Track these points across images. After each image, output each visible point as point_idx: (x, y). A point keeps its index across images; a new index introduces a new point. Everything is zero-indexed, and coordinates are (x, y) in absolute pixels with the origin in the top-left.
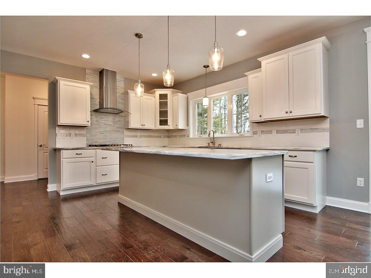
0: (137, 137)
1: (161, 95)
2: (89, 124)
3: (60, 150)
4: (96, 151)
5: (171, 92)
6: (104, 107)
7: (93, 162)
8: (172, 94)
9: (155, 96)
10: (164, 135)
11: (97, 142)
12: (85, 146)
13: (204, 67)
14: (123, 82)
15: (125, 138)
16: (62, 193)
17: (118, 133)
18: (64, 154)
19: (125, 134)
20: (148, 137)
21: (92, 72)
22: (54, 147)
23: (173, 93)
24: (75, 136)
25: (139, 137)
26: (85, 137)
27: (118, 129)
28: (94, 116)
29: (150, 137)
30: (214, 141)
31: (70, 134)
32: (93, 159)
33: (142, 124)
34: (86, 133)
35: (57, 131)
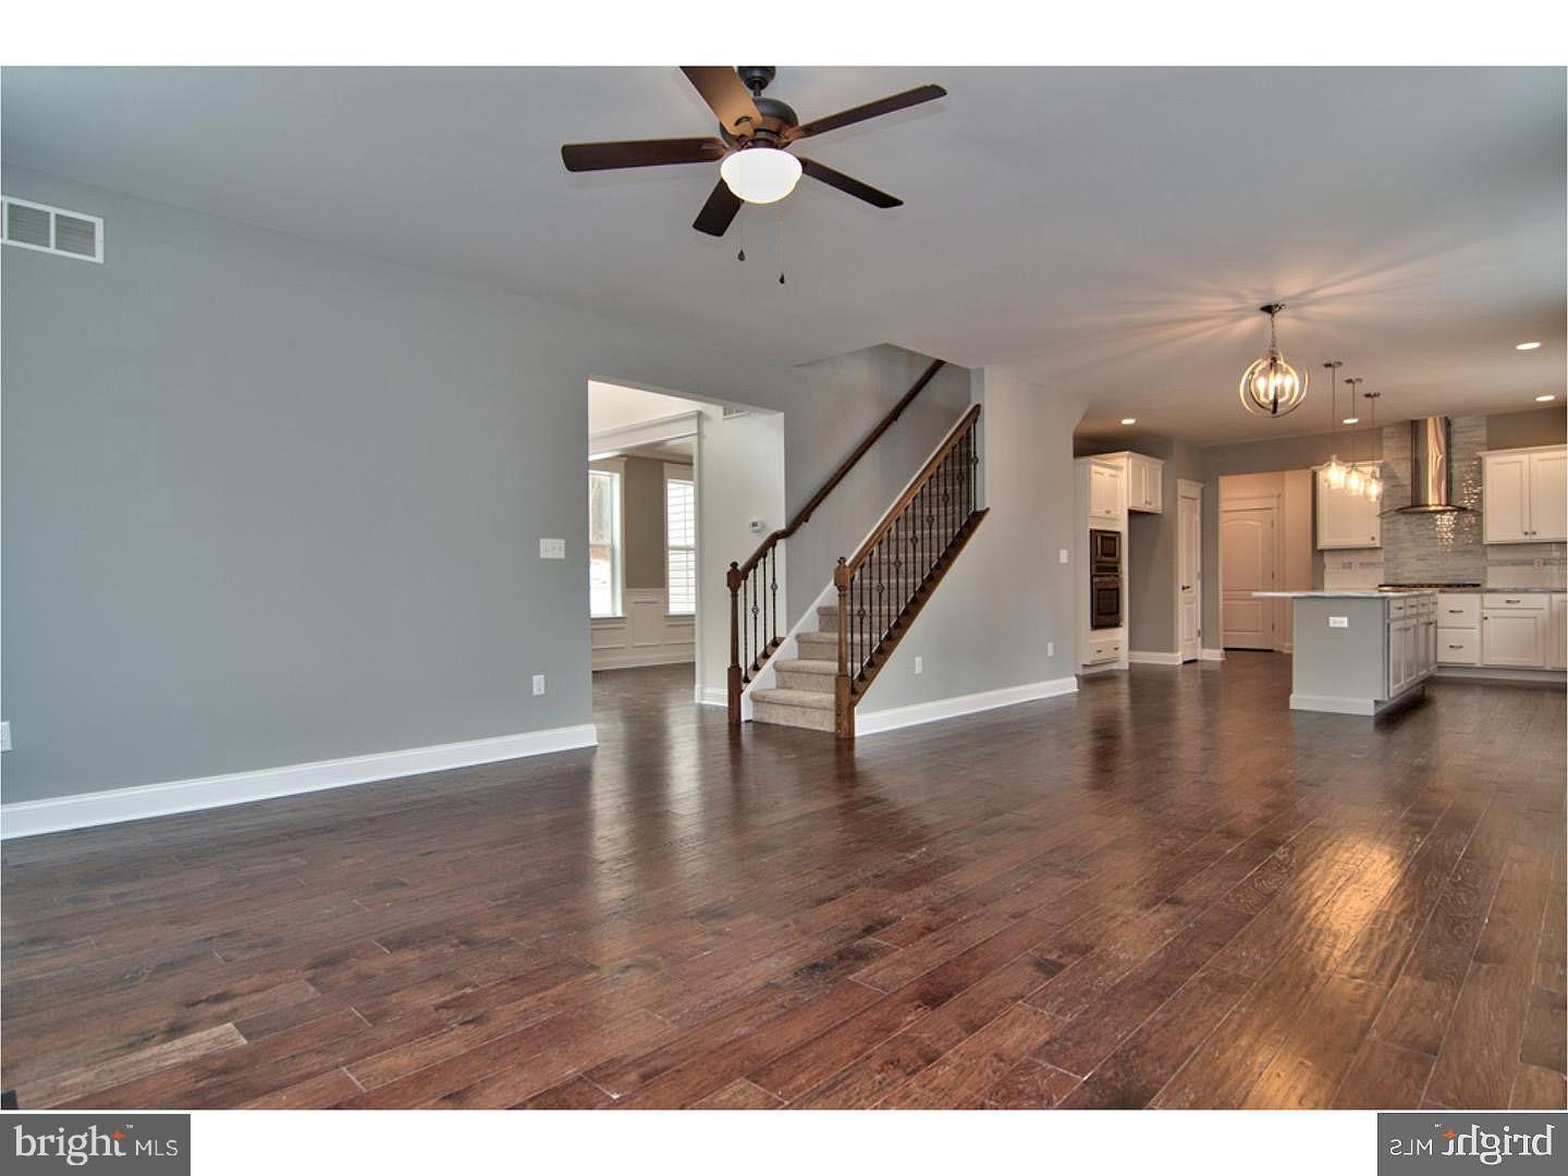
11: (1411, 578)
14: (1485, 427)
17: (1468, 556)
19: (1489, 558)
21: (1398, 432)
24: (1360, 567)
26: (1381, 566)
27: (1468, 547)
28: (1403, 522)
31: (1350, 563)
33: (1530, 529)
34: (1382, 558)
35: (1326, 562)
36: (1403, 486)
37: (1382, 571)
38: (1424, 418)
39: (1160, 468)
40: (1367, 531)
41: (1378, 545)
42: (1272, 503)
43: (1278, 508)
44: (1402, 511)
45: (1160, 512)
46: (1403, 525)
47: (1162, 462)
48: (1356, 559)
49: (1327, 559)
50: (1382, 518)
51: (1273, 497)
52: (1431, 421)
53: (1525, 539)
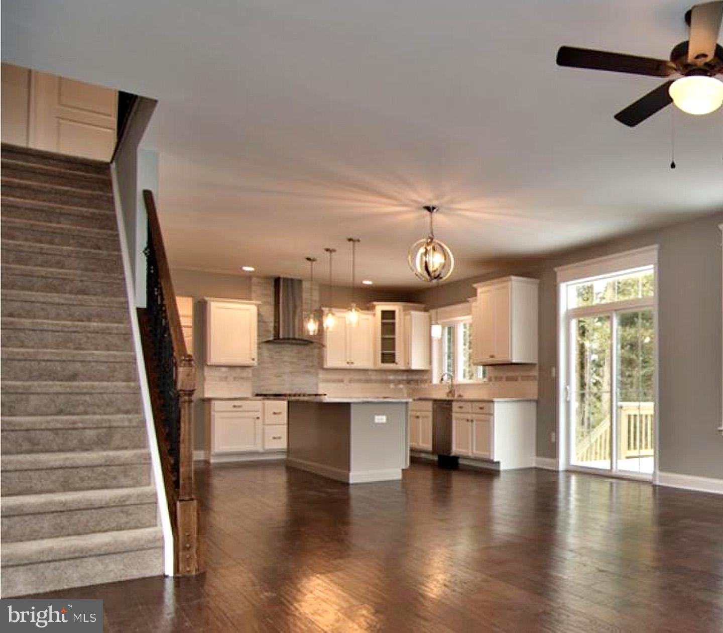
0: (344, 382)
1: (384, 312)
2: (255, 363)
3: (209, 400)
6: (281, 336)
7: (258, 418)
8: (403, 311)
9: (375, 313)
11: (270, 390)
12: (249, 395)
15: (320, 383)
16: (212, 461)
18: (217, 406)
19: (320, 377)
21: (262, 281)
22: (201, 396)
23: (405, 309)
24: (233, 380)
25: (348, 382)
26: (251, 381)
27: (306, 369)
30: (453, 390)
31: (226, 377)
32: (259, 414)
33: (348, 360)
34: (250, 375)
35: (206, 374)
37: (249, 384)
53: (348, 366)
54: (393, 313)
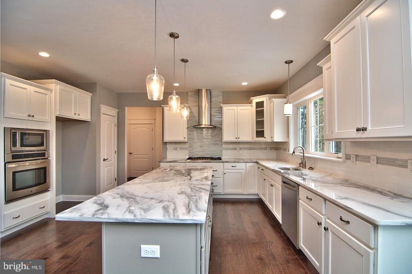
0: (236, 150)
1: (257, 104)
4: (186, 164)
5: (268, 98)
8: (269, 100)
9: (252, 105)
10: (271, 147)
11: (198, 155)
13: (285, 63)
14: (222, 96)
15: (223, 151)
17: (216, 146)
19: (223, 147)
20: (249, 150)
21: (193, 94)
23: (270, 98)
24: (180, 150)
25: (239, 149)
26: (188, 150)
27: (216, 142)
28: (195, 132)
29: (251, 150)
30: (304, 162)
31: (177, 148)
33: (237, 137)
34: (188, 147)
35: (167, 147)
36: (195, 117)
37: (187, 152)
38: (201, 89)
39: (90, 97)
40: (182, 135)
41: (187, 141)
42: (152, 122)
43: (155, 124)
44: (195, 127)
45: (90, 121)
46: (195, 133)
47: (91, 94)
48: (179, 146)
49: (168, 146)
50: (188, 129)
51: (153, 119)
52: (203, 90)
53: (236, 140)
54: (262, 103)
